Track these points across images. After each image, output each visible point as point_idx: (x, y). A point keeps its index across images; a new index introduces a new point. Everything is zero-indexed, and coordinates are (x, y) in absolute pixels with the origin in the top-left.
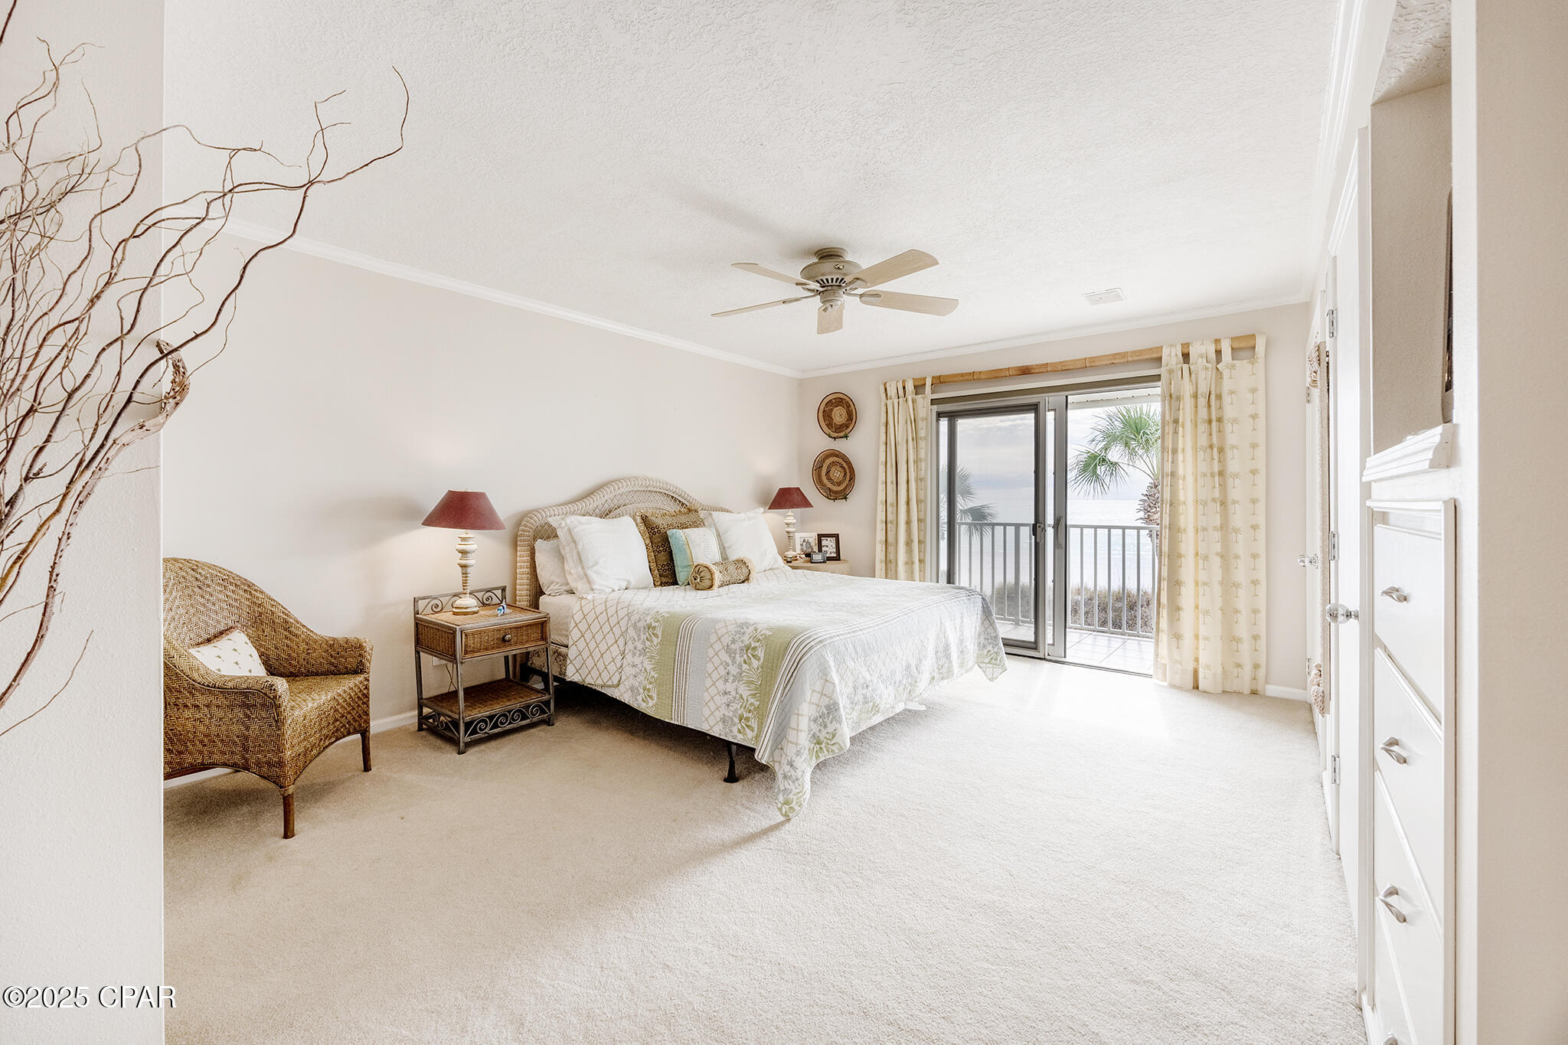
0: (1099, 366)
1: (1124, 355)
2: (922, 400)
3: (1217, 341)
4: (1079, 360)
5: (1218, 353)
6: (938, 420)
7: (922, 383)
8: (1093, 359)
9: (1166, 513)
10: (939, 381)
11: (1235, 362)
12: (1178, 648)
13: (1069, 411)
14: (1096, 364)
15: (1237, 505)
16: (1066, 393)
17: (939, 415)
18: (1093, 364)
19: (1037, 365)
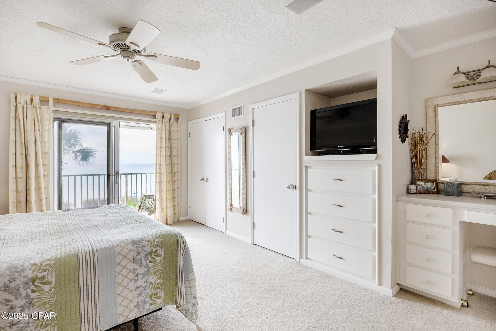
0: (136, 113)
1: (145, 111)
2: (46, 109)
3: (171, 114)
4: (129, 109)
5: (171, 118)
6: (54, 122)
7: (47, 100)
8: (134, 110)
9: (158, 168)
10: (58, 101)
11: (174, 122)
12: (163, 213)
13: (120, 128)
14: (135, 112)
15: (175, 165)
16: (120, 121)
17: (55, 119)
18: (134, 112)
19: (112, 107)
